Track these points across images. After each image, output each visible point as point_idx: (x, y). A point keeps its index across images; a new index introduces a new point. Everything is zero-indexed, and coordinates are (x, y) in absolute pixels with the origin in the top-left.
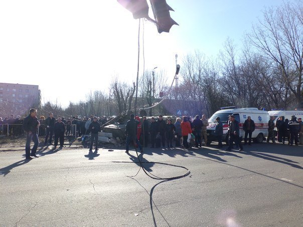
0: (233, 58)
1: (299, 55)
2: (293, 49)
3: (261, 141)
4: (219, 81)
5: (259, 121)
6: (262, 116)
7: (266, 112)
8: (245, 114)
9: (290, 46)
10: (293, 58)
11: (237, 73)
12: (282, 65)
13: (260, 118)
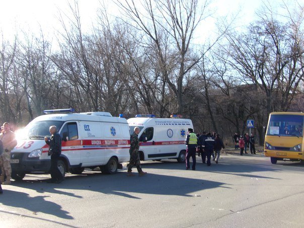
0: (78, 19)
1: (182, 29)
2: (173, 17)
3: (114, 170)
4: (54, 59)
5: (111, 135)
6: (116, 127)
7: (123, 120)
8: (87, 123)
9: (169, 13)
10: (172, 32)
11: (86, 47)
12: (157, 41)
13: (113, 131)
